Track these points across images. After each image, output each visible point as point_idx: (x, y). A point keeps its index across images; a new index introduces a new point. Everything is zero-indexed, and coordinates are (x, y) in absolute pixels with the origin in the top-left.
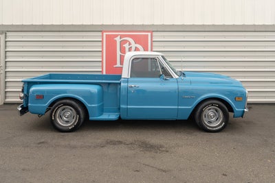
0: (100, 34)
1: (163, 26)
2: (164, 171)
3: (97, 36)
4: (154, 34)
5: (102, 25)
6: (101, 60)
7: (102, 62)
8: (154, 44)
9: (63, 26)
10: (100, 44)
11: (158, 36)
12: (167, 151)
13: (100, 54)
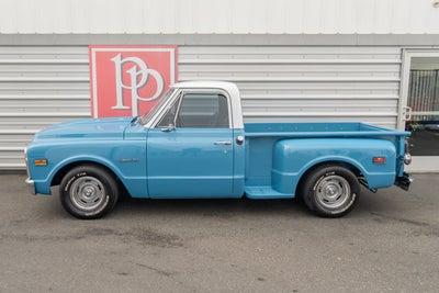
0: (85, 50)
1: (196, 35)
2: (167, 274)
3: (81, 55)
4: (181, 50)
5: (88, 35)
6: (89, 97)
7: (91, 100)
8: (181, 69)
9: (19, 35)
10: (86, 68)
11: (186, 55)
12: (181, 245)
13: (87, 87)
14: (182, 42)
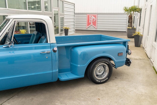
0: (86, 15)
3: (85, 16)
4: (98, 15)
6: (86, 21)
11: (99, 16)
14: (98, 14)
